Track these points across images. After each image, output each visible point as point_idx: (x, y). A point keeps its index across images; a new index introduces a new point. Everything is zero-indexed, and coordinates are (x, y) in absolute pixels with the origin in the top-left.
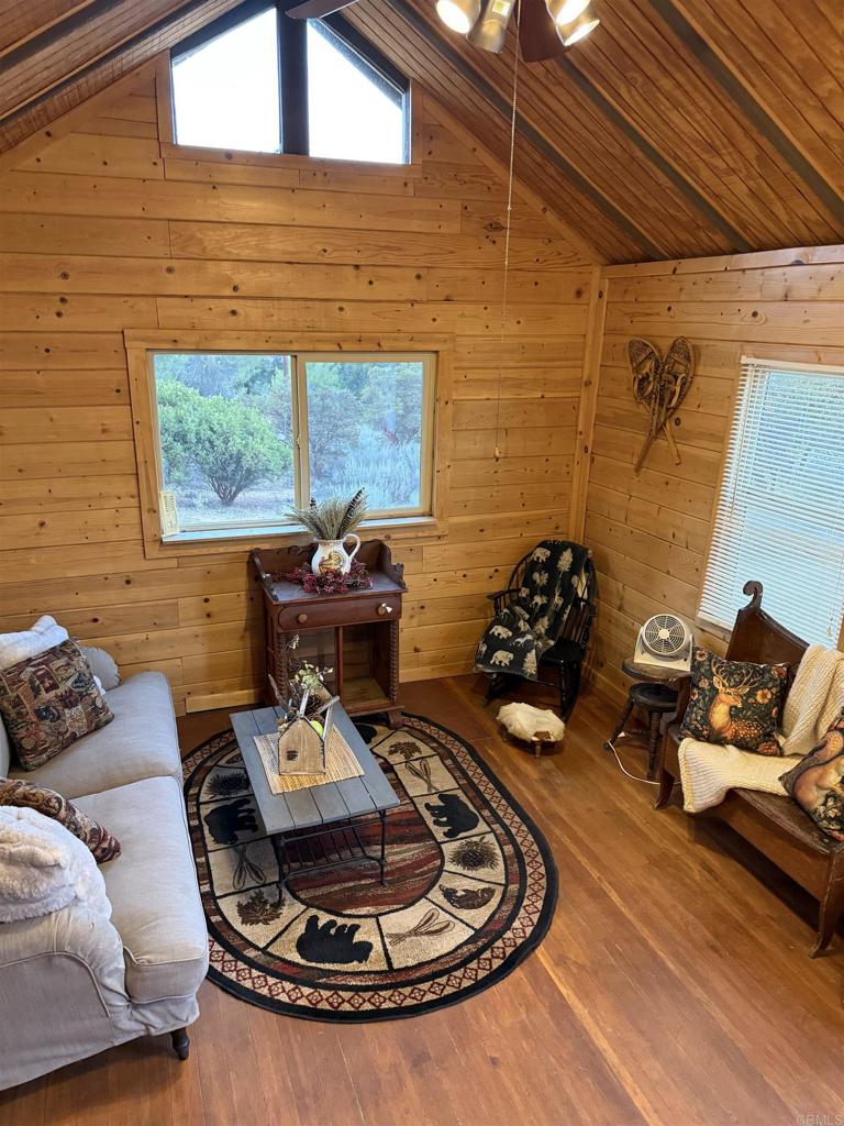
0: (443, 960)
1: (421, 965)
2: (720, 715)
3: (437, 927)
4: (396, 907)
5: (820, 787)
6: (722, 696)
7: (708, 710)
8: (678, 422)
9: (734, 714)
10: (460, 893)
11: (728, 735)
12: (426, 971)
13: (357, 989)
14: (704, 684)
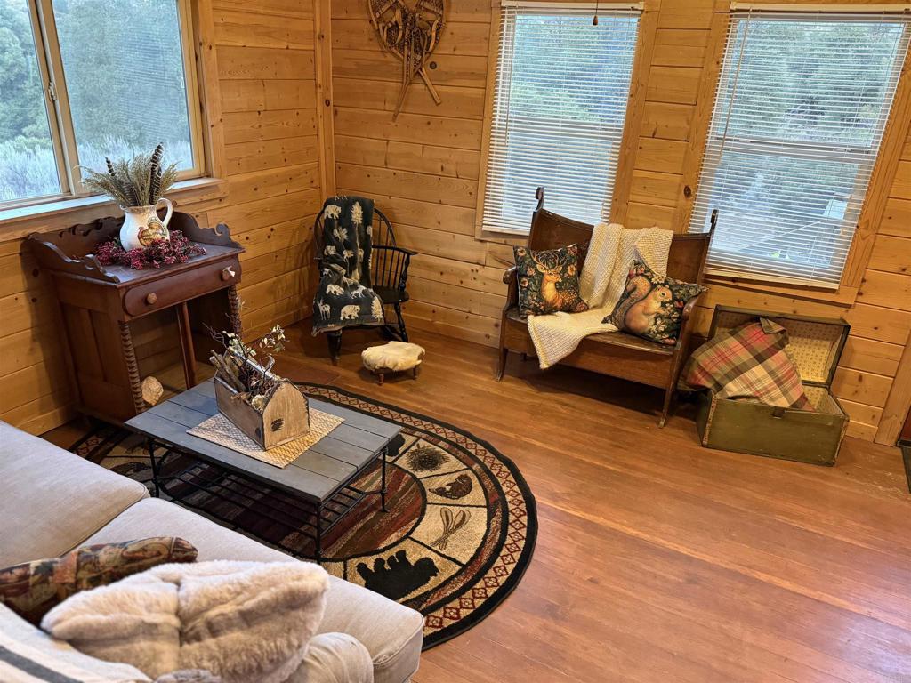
0: (488, 539)
1: (479, 551)
2: (550, 291)
3: (459, 519)
4: (414, 522)
5: (648, 315)
6: (548, 277)
7: (540, 291)
8: (433, 66)
9: (559, 287)
10: (448, 488)
11: (558, 304)
12: (487, 553)
13: (458, 594)
14: (531, 272)
